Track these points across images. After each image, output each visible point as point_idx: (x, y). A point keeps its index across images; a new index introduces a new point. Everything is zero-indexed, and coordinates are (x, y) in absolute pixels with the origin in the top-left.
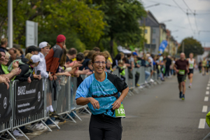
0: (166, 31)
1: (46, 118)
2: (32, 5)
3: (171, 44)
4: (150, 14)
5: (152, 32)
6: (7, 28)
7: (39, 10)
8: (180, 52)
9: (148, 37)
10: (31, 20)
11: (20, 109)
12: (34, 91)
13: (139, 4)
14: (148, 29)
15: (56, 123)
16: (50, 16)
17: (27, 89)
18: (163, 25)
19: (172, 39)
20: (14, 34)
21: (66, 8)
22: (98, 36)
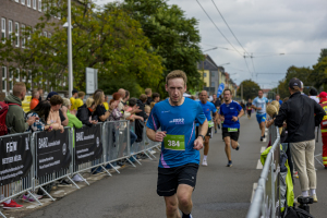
0: (224, 74)
1: (105, 163)
2: (92, 52)
3: (230, 87)
4: (208, 57)
5: (211, 75)
6: (67, 75)
7: (99, 57)
8: (239, 94)
9: (207, 80)
10: (90, 66)
11: (80, 154)
12: (93, 137)
13: (196, 47)
14: (207, 72)
15: (116, 168)
16: (110, 63)
17: (85, 135)
18: (222, 69)
19: (231, 82)
20: (75, 81)
21: (125, 54)
22: (158, 80)
